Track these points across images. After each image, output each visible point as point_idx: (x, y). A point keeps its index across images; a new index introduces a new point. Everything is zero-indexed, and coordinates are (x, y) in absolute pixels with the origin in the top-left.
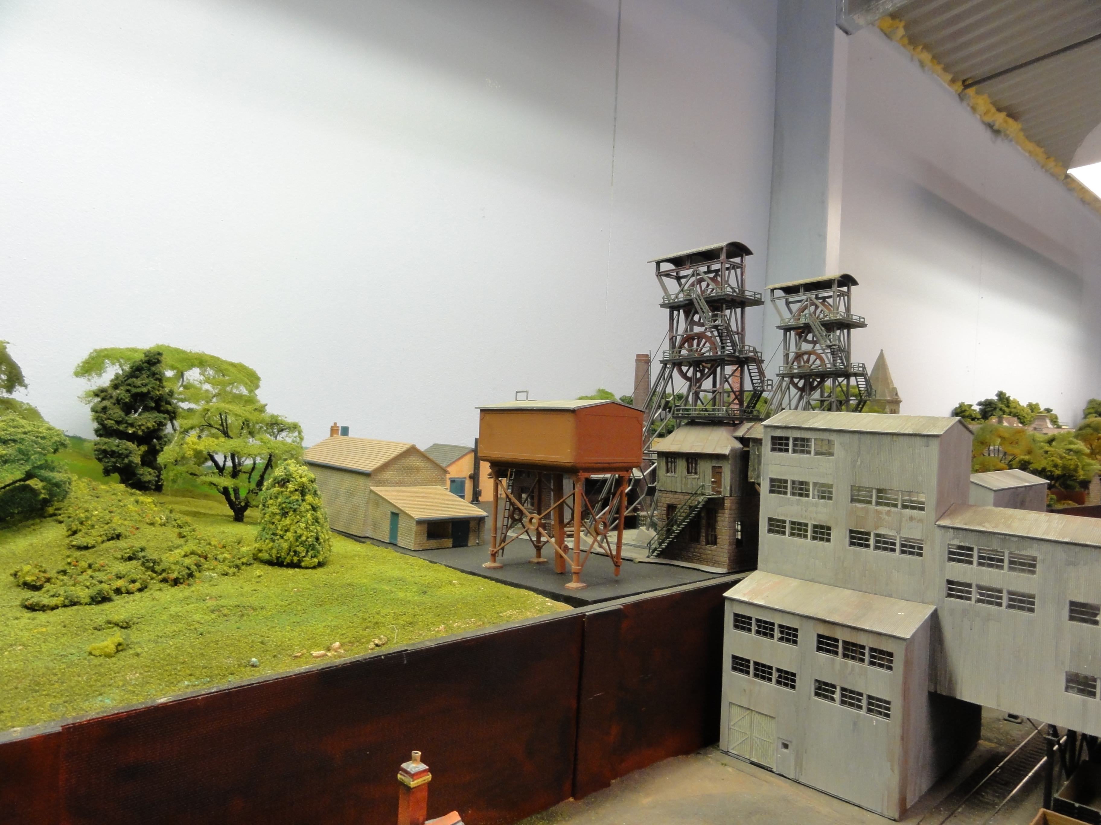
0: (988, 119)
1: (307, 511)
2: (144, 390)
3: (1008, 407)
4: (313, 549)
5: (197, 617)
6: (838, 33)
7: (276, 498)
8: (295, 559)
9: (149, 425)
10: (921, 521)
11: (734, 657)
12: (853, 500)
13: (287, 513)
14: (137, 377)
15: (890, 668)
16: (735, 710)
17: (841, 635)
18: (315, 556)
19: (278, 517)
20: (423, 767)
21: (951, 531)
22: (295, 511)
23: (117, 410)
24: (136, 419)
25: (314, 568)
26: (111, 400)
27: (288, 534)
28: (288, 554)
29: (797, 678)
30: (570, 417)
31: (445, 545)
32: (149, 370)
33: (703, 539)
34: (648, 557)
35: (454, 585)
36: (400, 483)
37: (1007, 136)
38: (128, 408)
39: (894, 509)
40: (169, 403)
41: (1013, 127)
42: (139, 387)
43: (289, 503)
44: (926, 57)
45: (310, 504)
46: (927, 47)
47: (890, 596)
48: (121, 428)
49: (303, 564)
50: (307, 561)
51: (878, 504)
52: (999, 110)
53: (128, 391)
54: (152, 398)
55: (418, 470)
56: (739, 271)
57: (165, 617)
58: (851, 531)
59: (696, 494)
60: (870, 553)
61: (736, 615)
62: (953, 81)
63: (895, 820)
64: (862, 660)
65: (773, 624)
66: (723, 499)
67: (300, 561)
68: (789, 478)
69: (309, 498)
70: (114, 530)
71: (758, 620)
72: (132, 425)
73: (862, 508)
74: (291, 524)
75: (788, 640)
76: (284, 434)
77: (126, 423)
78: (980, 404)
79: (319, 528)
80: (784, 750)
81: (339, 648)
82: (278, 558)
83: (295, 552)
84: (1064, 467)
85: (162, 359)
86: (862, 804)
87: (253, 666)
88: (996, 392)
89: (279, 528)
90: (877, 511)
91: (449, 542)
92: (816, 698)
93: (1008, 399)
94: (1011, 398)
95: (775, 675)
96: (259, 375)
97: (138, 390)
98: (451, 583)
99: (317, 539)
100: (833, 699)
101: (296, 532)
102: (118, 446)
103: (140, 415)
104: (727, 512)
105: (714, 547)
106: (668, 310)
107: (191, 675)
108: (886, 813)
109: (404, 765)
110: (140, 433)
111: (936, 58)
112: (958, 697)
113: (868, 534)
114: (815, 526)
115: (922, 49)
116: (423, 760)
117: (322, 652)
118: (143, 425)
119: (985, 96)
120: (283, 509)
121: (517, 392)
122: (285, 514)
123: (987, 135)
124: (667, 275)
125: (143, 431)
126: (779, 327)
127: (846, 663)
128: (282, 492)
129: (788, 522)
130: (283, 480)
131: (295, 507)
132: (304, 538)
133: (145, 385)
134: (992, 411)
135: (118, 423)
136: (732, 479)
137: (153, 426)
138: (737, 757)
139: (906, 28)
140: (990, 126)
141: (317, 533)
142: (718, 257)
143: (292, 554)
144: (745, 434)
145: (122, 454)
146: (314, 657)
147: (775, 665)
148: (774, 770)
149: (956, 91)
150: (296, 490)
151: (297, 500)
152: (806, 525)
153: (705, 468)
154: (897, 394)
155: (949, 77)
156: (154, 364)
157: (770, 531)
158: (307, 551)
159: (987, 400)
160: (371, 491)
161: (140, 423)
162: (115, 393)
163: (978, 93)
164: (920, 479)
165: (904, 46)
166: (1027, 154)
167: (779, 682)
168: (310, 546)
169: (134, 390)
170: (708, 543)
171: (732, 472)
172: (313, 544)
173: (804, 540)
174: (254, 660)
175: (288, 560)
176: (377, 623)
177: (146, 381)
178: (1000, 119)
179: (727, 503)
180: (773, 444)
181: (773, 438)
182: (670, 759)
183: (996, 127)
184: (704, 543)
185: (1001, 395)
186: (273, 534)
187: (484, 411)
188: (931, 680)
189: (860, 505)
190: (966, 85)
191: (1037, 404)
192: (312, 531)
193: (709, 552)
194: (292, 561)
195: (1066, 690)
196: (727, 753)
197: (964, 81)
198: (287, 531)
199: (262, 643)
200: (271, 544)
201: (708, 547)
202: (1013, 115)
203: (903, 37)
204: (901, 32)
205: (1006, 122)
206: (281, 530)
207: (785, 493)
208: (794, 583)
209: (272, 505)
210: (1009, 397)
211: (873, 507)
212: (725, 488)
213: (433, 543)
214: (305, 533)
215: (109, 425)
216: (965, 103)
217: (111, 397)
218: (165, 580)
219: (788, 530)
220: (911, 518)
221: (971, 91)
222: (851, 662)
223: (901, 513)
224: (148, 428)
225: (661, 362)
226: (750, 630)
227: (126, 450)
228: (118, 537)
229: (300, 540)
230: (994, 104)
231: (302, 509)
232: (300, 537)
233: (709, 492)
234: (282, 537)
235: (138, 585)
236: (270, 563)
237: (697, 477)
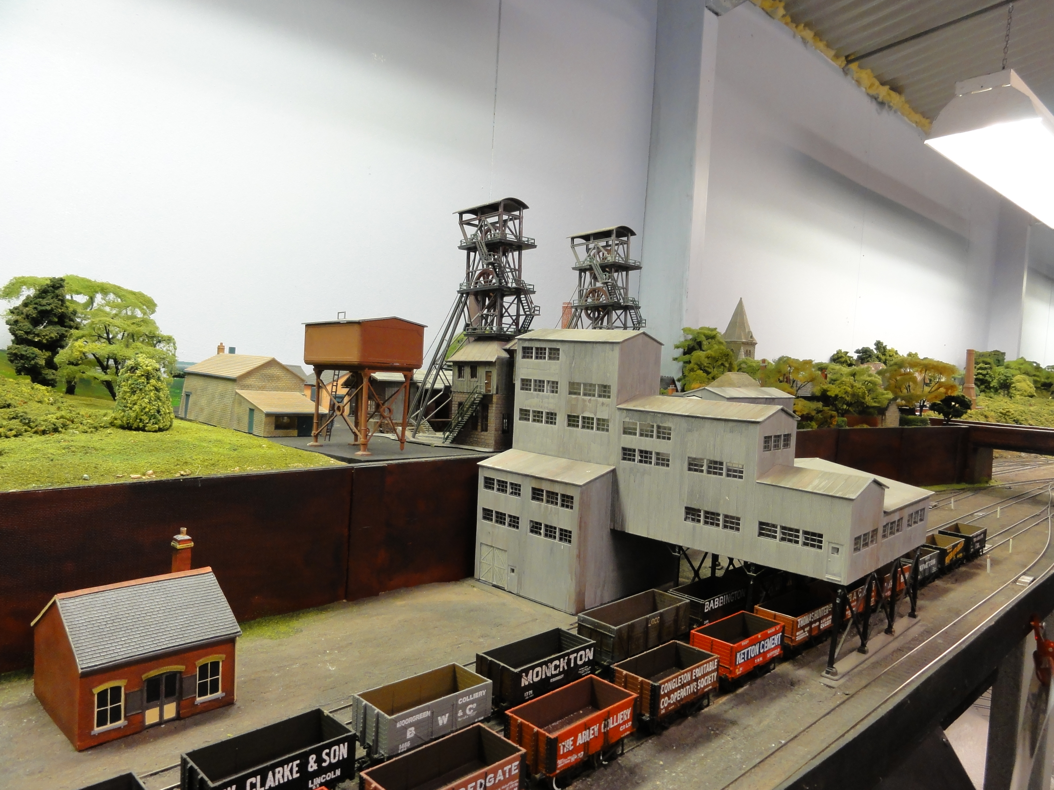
0: (872, 92)
1: (151, 391)
2: (49, 308)
3: (884, 355)
4: (154, 418)
5: (51, 451)
6: (708, 15)
7: (128, 380)
8: (141, 425)
9: (52, 335)
10: (607, 405)
11: (484, 510)
12: (570, 393)
13: (135, 391)
14: (43, 298)
15: (572, 508)
16: (484, 548)
17: (546, 487)
18: (156, 424)
19: (128, 394)
20: (188, 537)
21: (625, 412)
22: (141, 390)
23: (27, 324)
24: (41, 330)
25: (155, 431)
26: (22, 316)
27: (135, 406)
28: (136, 421)
29: (520, 521)
30: (356, 328)
31: (291, 435)
32: (54, 292)
33: (479, 427)
34: (443, 443)
36: (262, 388)
37: (890, 107)
38: (36, 322)
39: (593, 398)
40: (72, 320)
41: (895, 98)
42: (44, 305)
43: (137, 384)
44: (809, 34)
45: (153, 386)
46: (808, 25)
47: (589, 461)
48: (30, 337)
49: (146, 428)
50: (149, 426)
51: (585, 395)
52: (883, 84)
53: (35, 308)
54: (55, 315)
55: (278, 378)
57: (28, 450)
58: (569, 416)
59: (473, 392)
60: (579, 431)
61: (486, 478)
62: (837, 56)
63: (572, 615)
64: (557, 504)
65: (506, 483)
66: (492, 396)
67: (144, 426)
68: (533, 378)
69: (153, 381)
70: (6, 401)
71: (499, 481)
72: (38, 335)
73: (575, 398)
74: (138, 400)
75: (516, 494)
76: (162, 345)
77: (34, 333)
78: (858, 352)
79: (160, 404)
80: (512, 574)
81: (152, 474)
82: (128, 424)
83: (141, 420)
85: (65, 284)
86: (555, 606)
87: (85, 479)
88: (875, 342)
89: (129, 402)
90: (584, 401)
91: (295, 432)
92: (531, 534)
93: (885, 348)
94: (888, 348)
95: (507, 520)
96: (156, 302)
97: (44, 308)
99: (158, 412)
100: (540, 534)
101: (141, 405)
102: (26, 351)
103: (44, 327)
104: (494, 405)
105: (485, 433)
107: (38, 481)
108: (568, 611)
109: (175, 537)
110: (45, 341)
111: (818, 35)
112: (626, 531)
113: (578, 417)
114: (548, 413)
115: (804, 26)
117: (139, 476)
118: (47, 335)
119: (869, 71)
120: (132, 388)
121: (339, 313)
122: (134, 392)
123: (872, 107)
125: (47, 340)
126: (574, 269)
127: (547, 507)
128: (132, 376)
129: (531, 411)
130: (132, 368)
131: (141, 387)
132: (147, 410)
133: (49, 305)
134: (867, 358)
135: (27, 333)
136: (498, 380)
137: (56, 336)
138: (485, 582)
139: (786, 7)
140: (875, 98)
141: (158, 407)
143: (138, 421)
144: (512, 346)
145: (29, 357)
146: (132, 478)
147: (507, 513)
148: (506, 589)
149: (840, 66)
150: (142, 375)
151: (143, 383)
152: (542, 413)
153: (481, 372)
154: (752, 337)
155: (832, 53)
156: (58, 288)
157: (520, 419)
158: (150, 420)
159: (863, 348)
160: (237, 393)
161: (44, 334)
162: (25, 310)
163: (860, 67)
164: (608, 375)
165: (786, 24)
166: (914, 125)
167: (510, 525)
168: (152, 415)
169: (40, 308)
170: (482, 430)
171: (498, 375)
172: (154, 415)
173: (541, 424)
174: (85, 475)
175: (135, 425)
176: (186, 463)
177: (52, 301)
178: (883, 91)
179: (495, 400)
180: (524, 352)
181: (524, 348)
182: (436, 584)
183: (880, 99)
184: (480, 430)
185: (879, 345)
186: (125, 406)
187: (308, 326)
188: (611, 521)
189: (574, 396)
190: (849, 60)
191: (916, 354)
192: (154, 405)
193: (483, 437)
194: (138, 426)
195: (685, 520)
196: (478, 580)
197: (847, 57)
198: (135, 404)
199: (95, 467)
200: (123, 413)
201: (483, 433)
202: (896, 88)
203: (784, 16)
204: (781, 11)
205: (889, 94)
206: (131, 404)
207: (530, 390)
208: (532, 455)
209: (125, 386)
210: (886, 346)
211: (581, 397)
212: (493, 387)
213: (280, 432)
214: (148, 406)
215: (19, 335)
216: (849, 77)
217: (22, 313)
219: (531, 418)
220: (603, 404)
221: (854, 66)
222: (550, 506)
223: (597, 401)
224: (51, 338)
225: (458, 292)
226: (493, 488)
227: (33, 354)
228: (9, 406)
229: (144, 411)
230: (878, 77)
231: (147, 389)
232: (145, 408)
233: (483, 391)
234: (131, 408)
235: (14, 432)
236: (122, 427)
237: (476, 380)
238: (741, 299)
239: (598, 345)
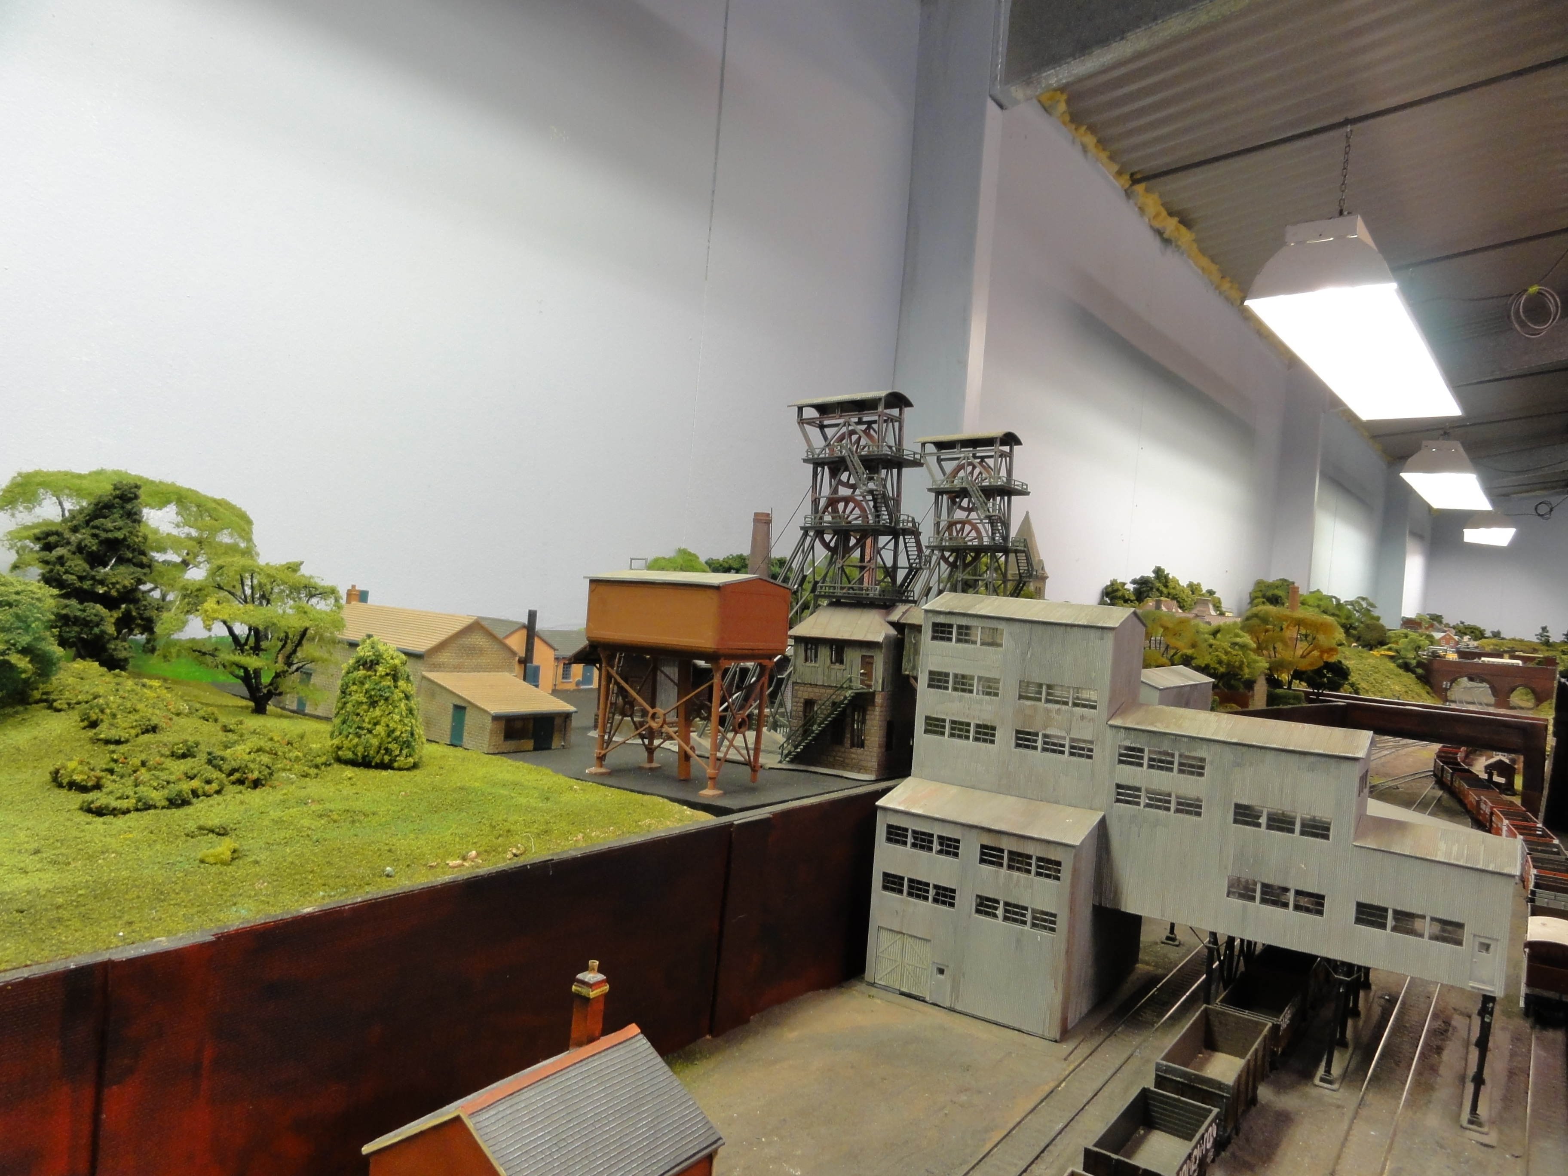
0: (1157, 225)
1: (401, 700)
2: (119, 535)
3: (1166, 586)
4: (407, 747)
5: (306, 822)
6: (991, 106)
7: (362, 683)
8: (387, 758)
9: (127, 583)
10: (1092, 720)
11: (886, 875)
12: (1021, 697)
13: (376, 702)
14: (105, 517)
15: (1058, 878)
16: (884, 935)
17: (1007, 845)
18: (410, 755)
19: (365, 707)
20: (601, 977)
21: (1123, 731)
22: (386, 699)
23: (80, 562)
24: (107, 574)
25: (408, 769)
26: (69, 548)
27: (378, 727)
28: (378, 752)
29: (957, 895)
30: (713, 595)
31: (526, 748)
32: (123, 508)
33: (847, 742)
34: (780, 762)
35: (576, 791)
36: (458, 668)
37: (1178, 247)
38: (96, 560)
39: (1064, 707)
40: (143, 553)
41: (1186, 236)
42: (111, 531)
43: (380, 690)
44: (1090, 140)
45: (403, 692)
46: (1092, 129)
47: (1057, 802)
48: (87, 585)
49: (396, 765)
50: (401, 761)
51: (1048, 701)
52: (1171, 214)
53: (94, 536)
54: (128, 547)
55: (481, 651)
56: (897, 424)
57: (266, 823)
58: (1018, 732)
59: (842, 687)
60: (1037, 757)
61: (889, 827)
62: (1119, 173)
63: (1056, 1041)
64: (1029, 872)
65: (932, 835)
66: (873, 694)
67: (393, 761)
68: (951, 671)
69: (401, 683)
70: (149, 720)
71: (914, 832)
72: (102, 583)
73: (1030, 706)
74: (381, 716)
75: (948, 853)
76: (314, 601)
77: (93, 578)
78: (1134, 582)
79: (413, 721)
80: (940, 976)
81: (476, 857)
82: (364, 757)
83: (386, 749)
84: (1229, 664)
85: (140, 492)
86: (1023, 1028)
87: (388, 876)
88: (1154, 568)
89: (367, 720)
90: (1048, 711)
91: (530, 744)
92: (977, 915)
93: (1166, 577)
94: (1170, 576)
95: (932, 892)
96: (251, 517)
97: (110, 535)
98: (571, 788)
99: (412, 734)
100: (995, 916)
101: (388, 726)
102: (84, 611)
103: (112, 569)
104: (877, 709)
105: (860, 751)
106: (812, 466)
107: (324, 885)
108: (1047, 1035)
109: (580, 976)
110: (114, 593)
111: (1102, 143)
112: (1123, 909)
113: (1037, 735)
114: (978, 726)
115: (1087, 129)
116: (600, 970)
117: (459, 862)
118: (118, 583)
119: (1156, 196)
120: (371, 696)
121: (632, 559)
122: (373, 704)
123: (1155, 243)
124: (811, 422)
125: (118, 591)
126: (930, 490)
127: (1011, 876)
128: (370, 676)
129: (947, 721)
130: (371, 661)
131: (387, 694)
132: (398, 733)
133: (120, 529)
134: (1148, 591)
135: (81, 578)
136: (885, 670)
137: (132, 584)
138: (885, 988)
139: (1068, 102)
140: (1159, 233)
141: (412, 727)
142: (876, 408)
143: (383, 752)
144: (900, 618)
145: (91, 621)
146: (450, 867)
147: (932, 882)
148: (928, 999)
149: (1122, 186)
150: (387, 675)
151: (389, 687)
152: (968, 724)
153: (853, 657)
154: (1043, 568)
155: (1116, 168)
156: (130, 500)
157: (926, 731)
158: (401, 750)
159: (1142, 577)
160: (424, 677)
161: (114, 580)
162: (74, 538)
163: (1147, 190)
164: (1093, 675)
165: (1064, 123)
166: (1200, 271)
167: (936, 901)
168: (404, 742)
169: (103, 535)
170: (853, 745)
171: (885, 663)
172: (408, 741)
173: (966, 742)
174: (388, 868)
175: (377, 759)
176: (509, 831)
177: (120, 523)
178: (1171, 225)
179: (879, 699)
180: (934, 631)
181: (935, 625)
182: (810, 994)
183: (1165, 236)
184: (848, 745)
185: (1158, 571)
186: (359, 728)
187: (595, 582)
188: (1095, 892)
189: (1029, 703)
190: (1135, 180)
191: (1199, 585)
192: (406, 725)
193: (853, 756)
194: (382, 760)
195: (1228, 896)
196: (873, 985)
197: (1132, 175)
198: (376, 724)
199: (390, 851)
200: (356, 740)
201: (854, 750)
202: (1186, 222)
203: (1064, 112)
204: (1062, 107)
205: (1177, 229)
206: (369, 723)
207: (946, 688)
208: (954, 790)
209: (356, 692)
210: (1168, 574)
211: (1042, 705)
212: (877, 682)
213: (511, 745)
214: (399, 727)
215: (70, 582)
216: (1131, 201)
217: (68, 543)
218: (241, 782)
219: (947, 731)
220: (1082, 717)
221: (1140, 188)
222: (1016, 874)
223: (1071, 712)
224: (125, 587)
225: (802, 528)
226: (905, 843)
227: (96, 615)
228: (154, 729)
229: (393, 736)
230: (1164, 205)
231: (396, 698)
232: (393, 731)
233: (857, 685)
234: (370, 731)
235: (215, 786)
236: (353, 763)
237: (843, 667)
238: (1027, 513)
239: (1075, 629)
